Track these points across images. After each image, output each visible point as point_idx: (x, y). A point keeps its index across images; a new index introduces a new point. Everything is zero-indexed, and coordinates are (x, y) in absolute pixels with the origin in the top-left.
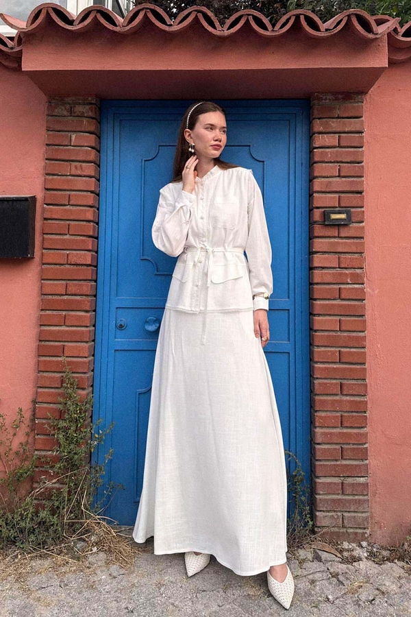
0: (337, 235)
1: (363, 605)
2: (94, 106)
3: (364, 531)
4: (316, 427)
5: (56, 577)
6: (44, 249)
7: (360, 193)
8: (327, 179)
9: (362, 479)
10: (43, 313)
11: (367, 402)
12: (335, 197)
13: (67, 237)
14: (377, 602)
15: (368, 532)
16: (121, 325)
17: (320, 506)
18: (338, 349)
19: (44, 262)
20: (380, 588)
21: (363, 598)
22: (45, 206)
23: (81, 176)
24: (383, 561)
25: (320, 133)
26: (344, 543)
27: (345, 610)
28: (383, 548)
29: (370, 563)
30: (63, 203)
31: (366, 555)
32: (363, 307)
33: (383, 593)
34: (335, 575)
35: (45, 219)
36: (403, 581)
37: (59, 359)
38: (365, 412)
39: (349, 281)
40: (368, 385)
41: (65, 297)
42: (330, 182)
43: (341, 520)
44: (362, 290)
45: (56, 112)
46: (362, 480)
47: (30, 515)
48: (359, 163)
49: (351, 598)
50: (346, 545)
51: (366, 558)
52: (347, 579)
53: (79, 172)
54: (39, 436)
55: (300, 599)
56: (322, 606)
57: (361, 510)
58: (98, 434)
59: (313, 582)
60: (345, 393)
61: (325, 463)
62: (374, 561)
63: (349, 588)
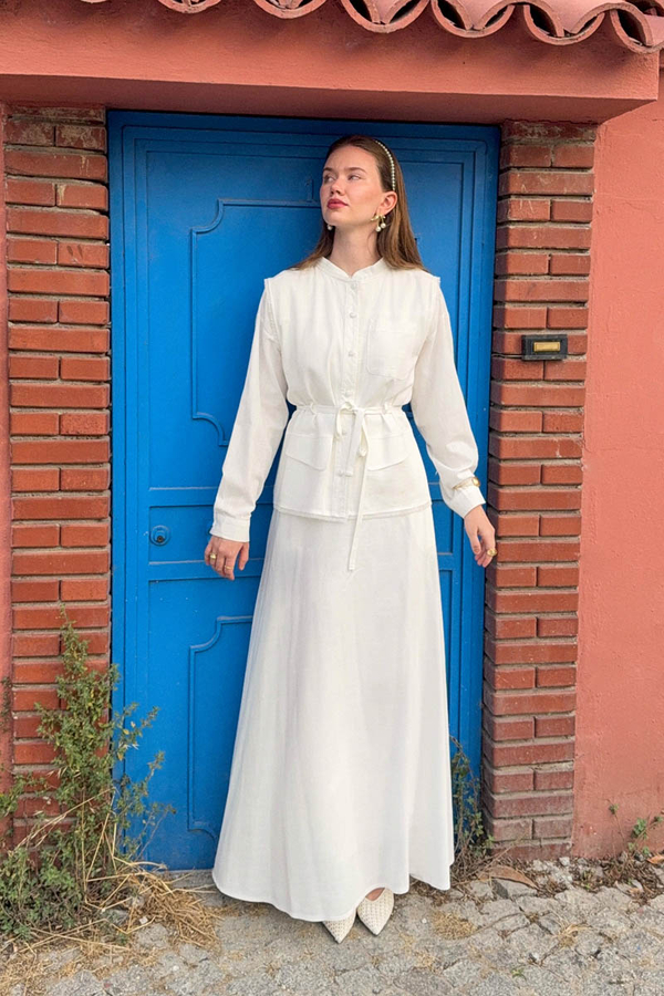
0: (541, 376)
1: (585, 962)
2: (102, 128)
3: (565, 841)
4: (495, 691)
5: (94, 978)
6: (13, 407)
7: (582, 303)
8: (529, 280)
9: (564, 764)
10: (16, 525)
11: (576, 646)
12: (540, 312)
13: (57, 384)
14: (604, 955)
15: (570, 843)
16: (160, 538)
17: (500, 811)
18: (535, 566)
19: (14, 431)
20: (603, 930)
21: (583, 949)
22: (10, 324)
23: (80, 267)
24: (599, 886)
25: (520, 195)
26: (535, 862)
27: (562, 974)
28: (591, 862)
29: (580, 892)
30: (46, 319)
31: (570, 878)
32: (578, 496)
33: (610, 939)
34: (534, 919)
35: (14, 350)
36: (634, 916)
37: (52, 606)
38: (573, 663)
39: (558, 454)
40: (580, 620)
41: (60, 496)
42: (534, 285)
43: (531, 828)
44: (578, 468)
45: (24, 136)
46: (564, 767)
47: (23, 879)
48: (581, 251)
49: (566, 952)
50: (538, 866)
51: (573, 884)
52: (553, 922)
53: (75, 260)
54: (21, 741)
55: (493, 965)
56: (527, 971)
57: (563, 811)
58: (130, 729)
59: (504, 934)
60: (545, 635)
61: (509, 746)
62: (585, 888)
63: (560, 937)
